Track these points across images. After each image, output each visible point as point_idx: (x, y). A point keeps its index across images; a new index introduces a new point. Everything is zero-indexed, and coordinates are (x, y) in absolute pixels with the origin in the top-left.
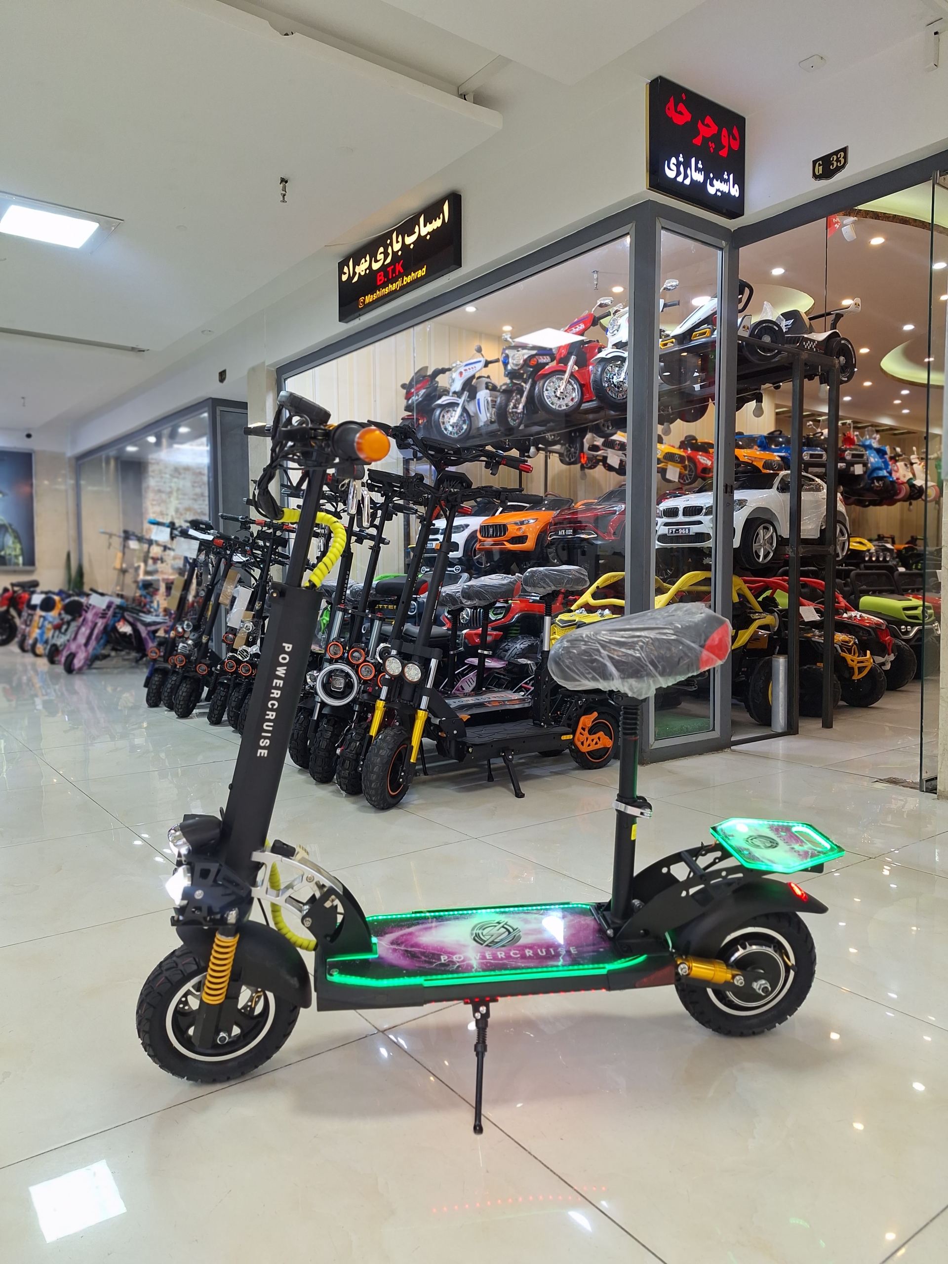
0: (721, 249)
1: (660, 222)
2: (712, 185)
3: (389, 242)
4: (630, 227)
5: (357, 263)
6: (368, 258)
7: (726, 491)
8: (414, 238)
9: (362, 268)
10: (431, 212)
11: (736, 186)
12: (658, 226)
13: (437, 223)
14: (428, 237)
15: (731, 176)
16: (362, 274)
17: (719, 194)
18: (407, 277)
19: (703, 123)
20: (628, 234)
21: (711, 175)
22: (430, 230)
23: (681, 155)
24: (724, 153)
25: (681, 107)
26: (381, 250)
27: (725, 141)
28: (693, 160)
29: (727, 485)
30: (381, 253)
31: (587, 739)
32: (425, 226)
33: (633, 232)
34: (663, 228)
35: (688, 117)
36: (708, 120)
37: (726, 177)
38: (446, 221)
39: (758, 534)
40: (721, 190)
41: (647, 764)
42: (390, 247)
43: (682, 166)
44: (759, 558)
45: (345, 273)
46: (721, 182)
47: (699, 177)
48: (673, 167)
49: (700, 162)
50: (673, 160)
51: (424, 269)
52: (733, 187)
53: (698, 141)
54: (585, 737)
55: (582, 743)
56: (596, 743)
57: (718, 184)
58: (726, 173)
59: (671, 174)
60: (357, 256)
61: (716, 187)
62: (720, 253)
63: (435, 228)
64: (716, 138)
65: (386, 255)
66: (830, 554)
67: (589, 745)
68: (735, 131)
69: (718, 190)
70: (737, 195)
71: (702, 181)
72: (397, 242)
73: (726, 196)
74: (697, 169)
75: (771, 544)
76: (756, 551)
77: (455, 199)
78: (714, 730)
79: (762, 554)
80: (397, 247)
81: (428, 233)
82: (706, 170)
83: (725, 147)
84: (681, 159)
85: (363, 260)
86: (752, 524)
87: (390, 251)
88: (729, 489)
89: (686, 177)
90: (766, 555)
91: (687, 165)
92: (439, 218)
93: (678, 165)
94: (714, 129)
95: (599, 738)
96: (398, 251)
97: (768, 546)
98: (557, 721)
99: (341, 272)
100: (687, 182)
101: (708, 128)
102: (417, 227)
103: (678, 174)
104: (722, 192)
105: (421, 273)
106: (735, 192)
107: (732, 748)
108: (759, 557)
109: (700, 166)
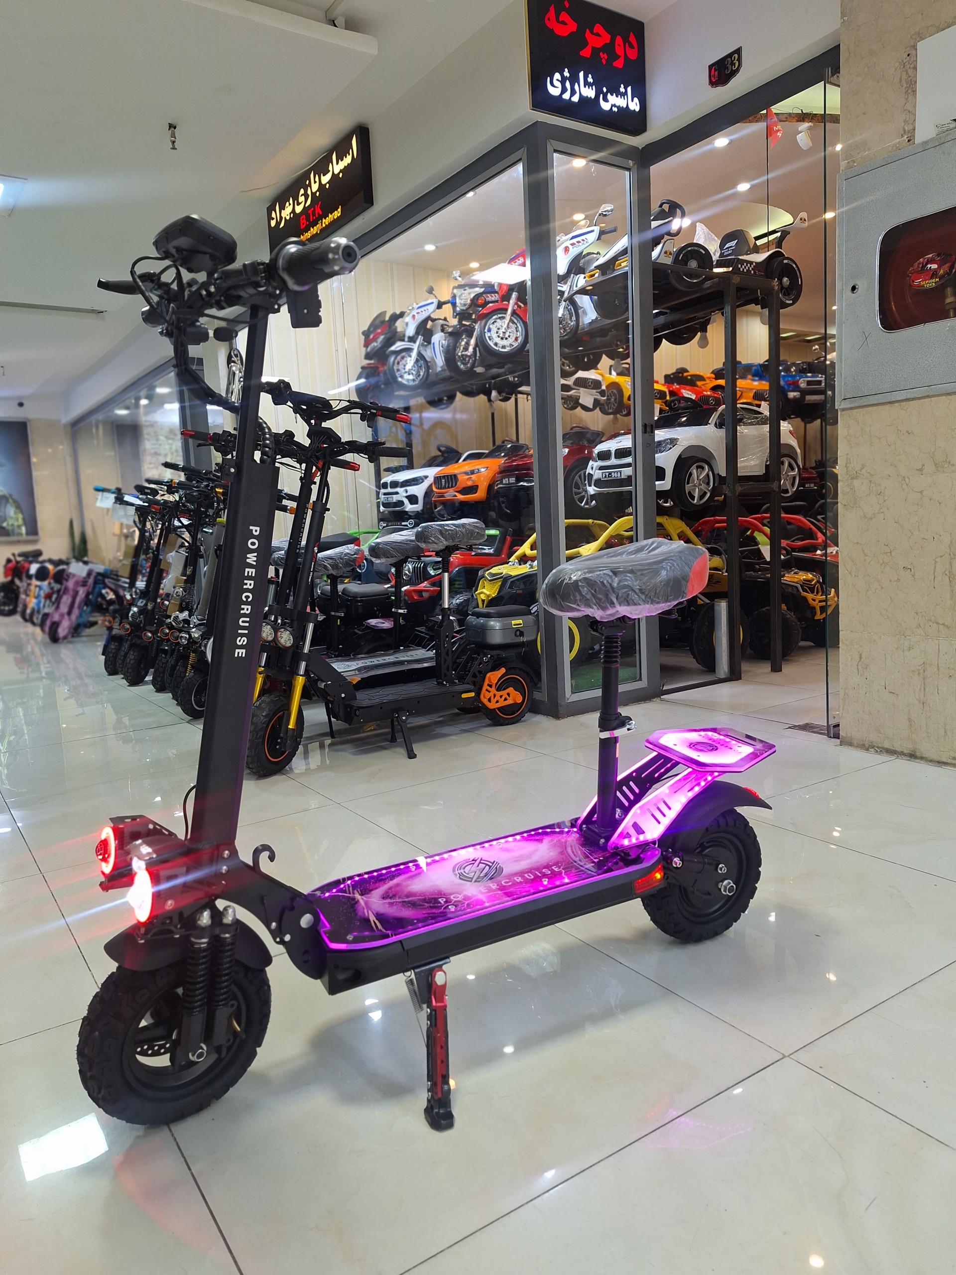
0: (629, 169)
1: (552, 144)
2: (606, 100)
3: (307, 183)
4: (522, 152)
5: (282, 208)
6: (291, 201)
7: (645, 430)
8: (329, 176)
9: (287, 213)
10: (341, 149)
11: (636, 100)
12: (550, 149)
13: (348, 160)
14: (341, 175)
15: (629, 89)
16: (288, 218)
17: (615, 109)
18: (325, 219)
19: (592, 33)
20: (520, 160)
21: (605, 90)
22: (342, 168)
23: (566, 70)
24: (619, 64)
25: (564, 16)
26: (302, 191)
27: (619, 50)
28: (581, 74)
29: (646, 425)
30: (302, 195)
31: (495, 696)
32: (337, 163)
33: (525, 157)
34: (556, 151)
35: (573, 26)
36: (598, 28)
37: (622, 89)
38: (355, 157)
39: (691, 474)
40: (617, 105)
41: (564, 717)
42: (309, 188)
43: (567, 81)
44: (694, 500)
45: (273, 219)
46: (617, 96)
47: (590, 93)
48: (558, 84)
49: (590, 76)
50: (557, 76)
51: (339, 210)
52: (632, 101)
53: (586, 53)
54: (491, 694)
55: (489, 700)
56: (506, 699)
57: (613, 99)
58: (622, 86)
59: (555, 91)
60: (281, 199)
61: (612, 103)
62: (627, 173)
63: (346, 165)
64: (609, 48)
65: (306, 196)
66: (774, 491)
67: (497, 702)
68: (632, 38)
69: (614, 105)
70: (637, 109)
71: (593, 97)
72: (315, 182)
73: (624, 112)
74: (586, 83)
75: (708, 484)
76: (689, 493)
77: (363, 132)
78: (640, 679)
79: (696, 495)
80: (315, 187)
81: (341, 171)
82: (597, 84)
83: (620, 57)
84: (566, 74)
85: (288, 203)
86: (683, 464)
87: (309, 192)
88: (648, 429)
89: (573, 93)
90: (701, 497)
91: (574, 79)
92: (349, 155)
93: (563, 82)
94: (606, 38)
95: (508, 694)
96: (316, 192)
97: (703, 487)
98: (462, 679)
99: (270, 218)
100: (575, 99)
101: (598, 37)
102: (331, 165)
103: (564, 90)
104: (618, 107)
105: (337, 214)
106: (635, 106)
107: (662, 697)
108: (693, 498)
109: (590, 80)
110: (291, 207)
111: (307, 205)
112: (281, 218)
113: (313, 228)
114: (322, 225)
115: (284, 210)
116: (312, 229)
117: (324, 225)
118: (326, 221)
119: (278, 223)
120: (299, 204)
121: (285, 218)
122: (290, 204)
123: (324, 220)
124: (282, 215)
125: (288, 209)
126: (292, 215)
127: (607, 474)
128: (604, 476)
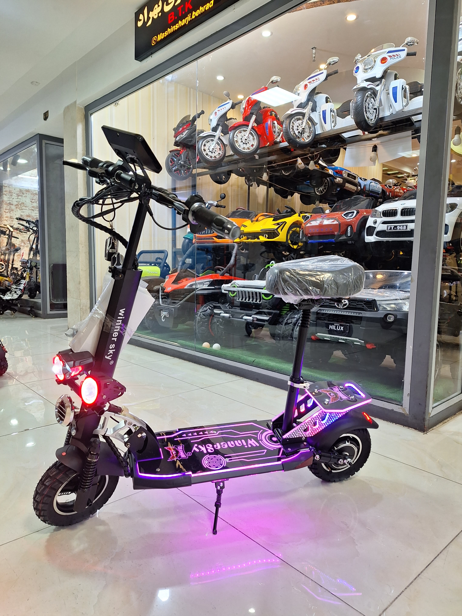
110: (160, 7)
111: (176, 4)
112: (149, 18)
113: (181, 20)
114: (191, 17)
115: (152, 11)
116: (180, 22)
117: (193, 17)
118: (196, 14)
119: (145, 23)
120: (168, 4)
121: (153, 18)
122: (159, 6)
123: (194, 13)
124: (150, 16)
125: (157, 10)
126: (160, 14)
127: (392, 227)
128: (389, 228)
